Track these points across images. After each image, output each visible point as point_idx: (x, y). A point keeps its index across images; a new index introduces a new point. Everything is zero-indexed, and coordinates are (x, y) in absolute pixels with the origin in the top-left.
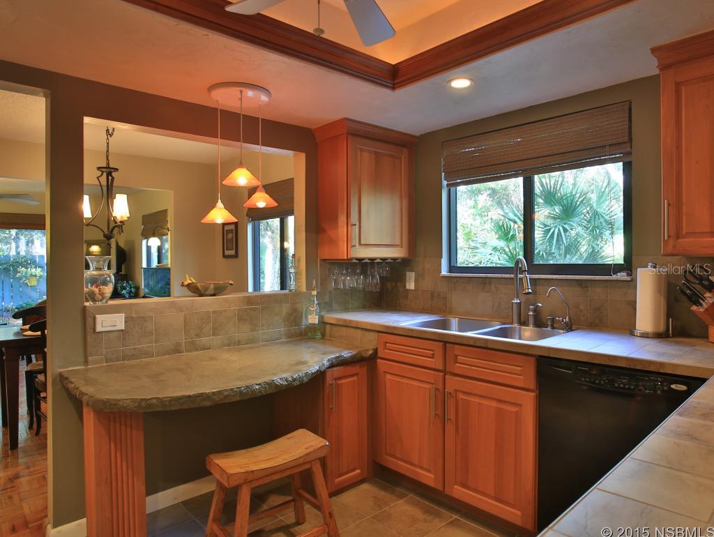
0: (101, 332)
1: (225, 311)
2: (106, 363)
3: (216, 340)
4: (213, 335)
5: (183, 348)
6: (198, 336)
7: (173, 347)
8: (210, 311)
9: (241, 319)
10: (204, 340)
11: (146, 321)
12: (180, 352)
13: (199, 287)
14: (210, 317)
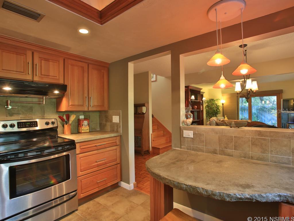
0: (185, 137)
1: (242, 137)
2: (187, 150)
3: (236, 153)
4: (235, 149)
5: (218, 152)
6: (226, 148)
7: (213, 150)
8: (233, 136)
9: (253, 144)
10: (229, 151)
11: (201, 136)
12: (216, 153)
13: (226, 122)
14: (233, 139)
